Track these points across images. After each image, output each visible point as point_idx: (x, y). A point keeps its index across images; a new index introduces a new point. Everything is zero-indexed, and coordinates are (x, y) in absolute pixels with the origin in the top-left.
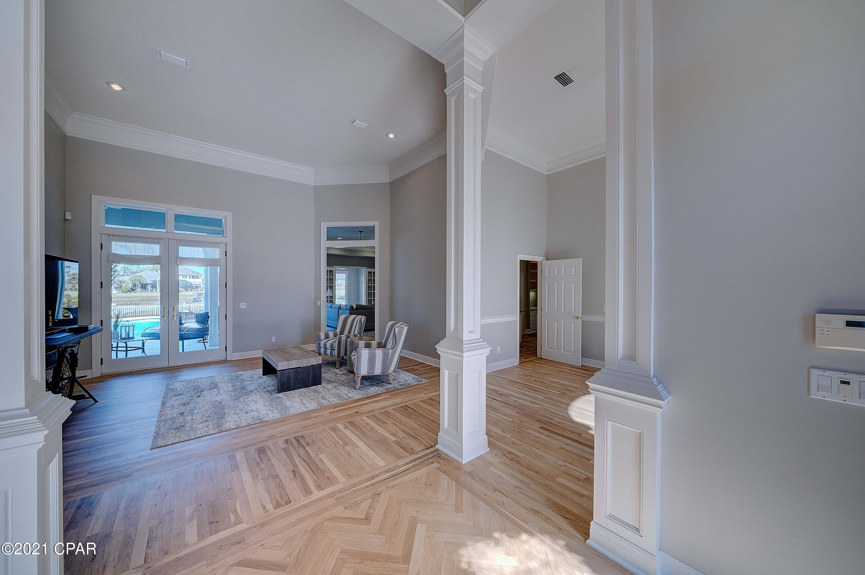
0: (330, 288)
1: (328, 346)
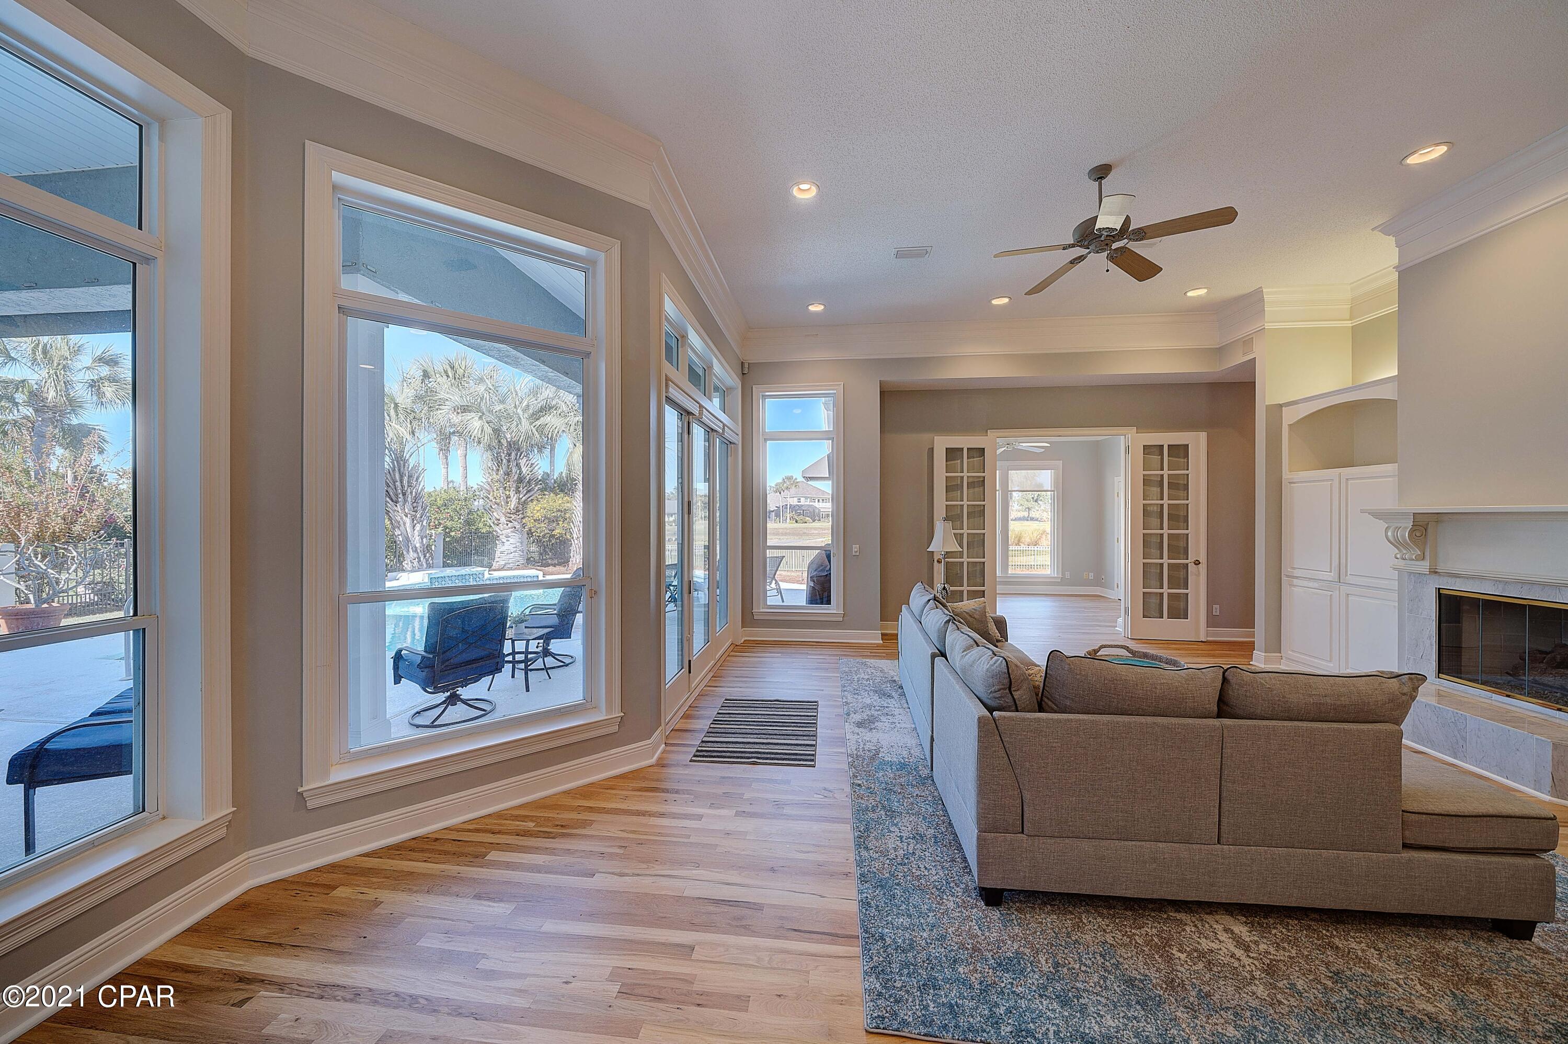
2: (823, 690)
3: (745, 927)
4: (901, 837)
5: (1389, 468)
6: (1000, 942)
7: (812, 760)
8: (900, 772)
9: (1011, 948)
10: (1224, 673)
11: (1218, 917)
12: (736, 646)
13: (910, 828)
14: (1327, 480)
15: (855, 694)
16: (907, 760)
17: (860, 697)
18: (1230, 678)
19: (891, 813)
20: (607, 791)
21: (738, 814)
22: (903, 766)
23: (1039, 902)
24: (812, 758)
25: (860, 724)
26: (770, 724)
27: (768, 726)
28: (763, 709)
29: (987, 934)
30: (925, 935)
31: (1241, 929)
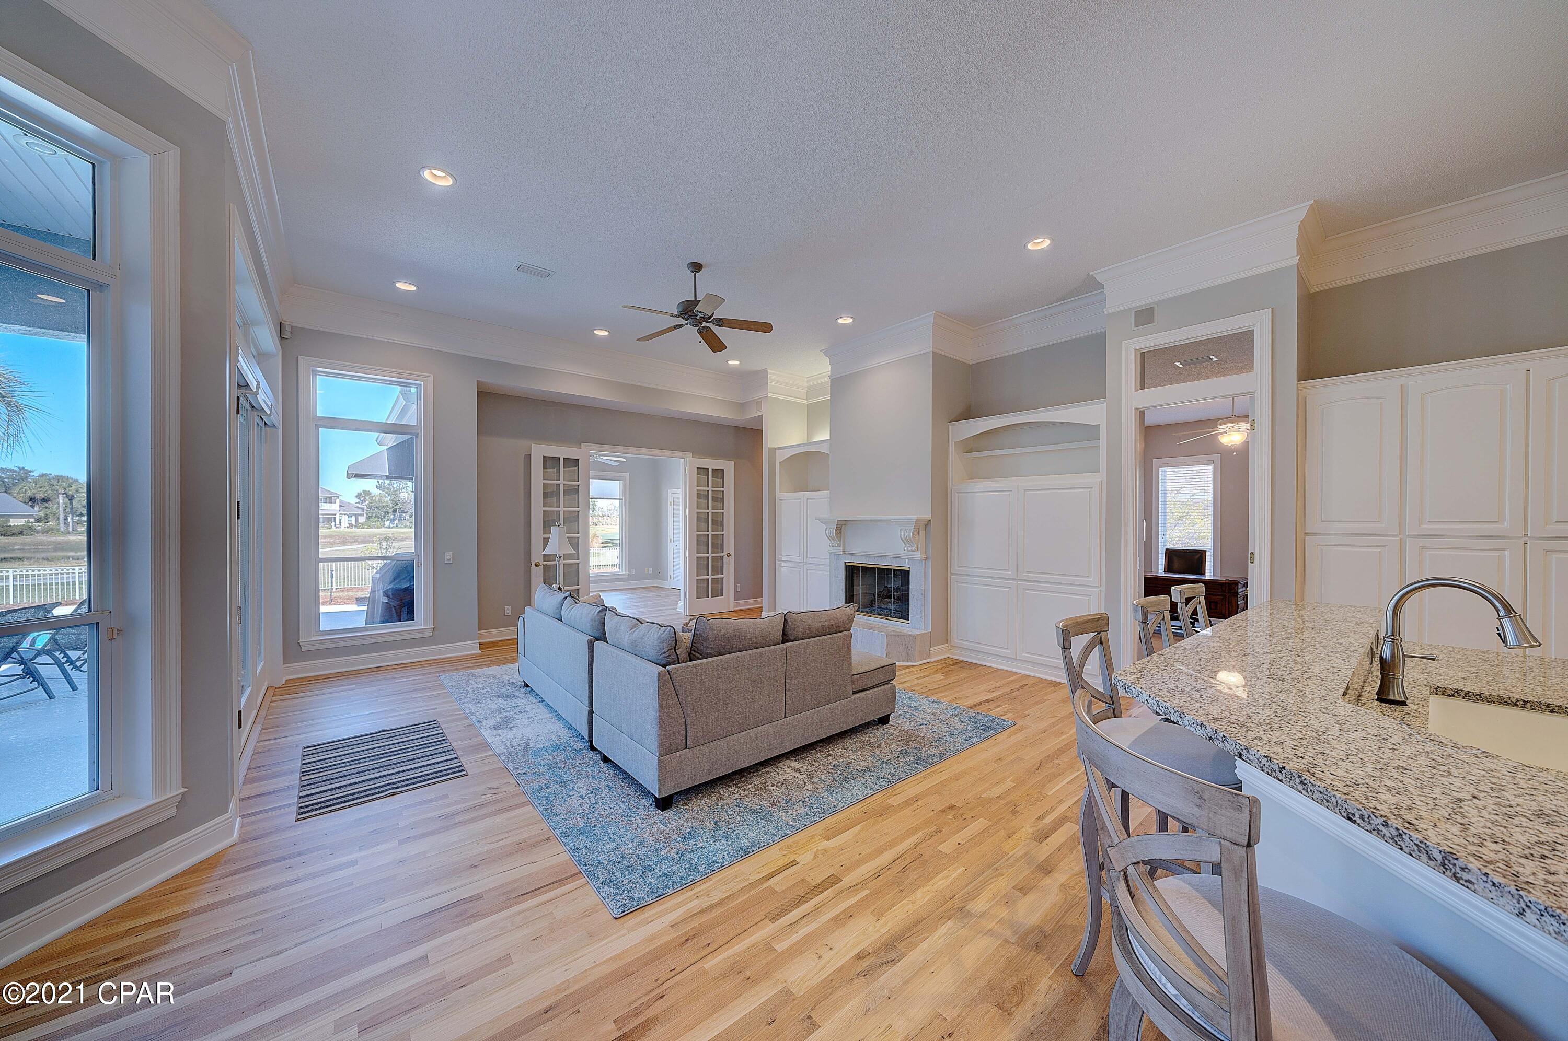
2: (436, 709)
3: (472, 916)
4: (581, 796)
5: (825, 493)
6: (680, 828)
7: (463, 770)
8: (556, 753)
9: (687, 827)
10: (785, 616)
11: (783, 763)
12: (276, 688)
13: (585, 788)
14: (798, 499)
15: (476, 703)
16: (558, 742)
17: (483, 705)
18: (787, 619)
19: (563, 783)
20: (173, 895)
21: (401, 842)
22: (556, 747)
23: (694, 795)
24: (461, 768)
25: (497, 727)
26: (388, 755)
27: (387, 757)
28: (369, 744)
29: (670, 826)
30: (630, 846)
31: (794, 764)
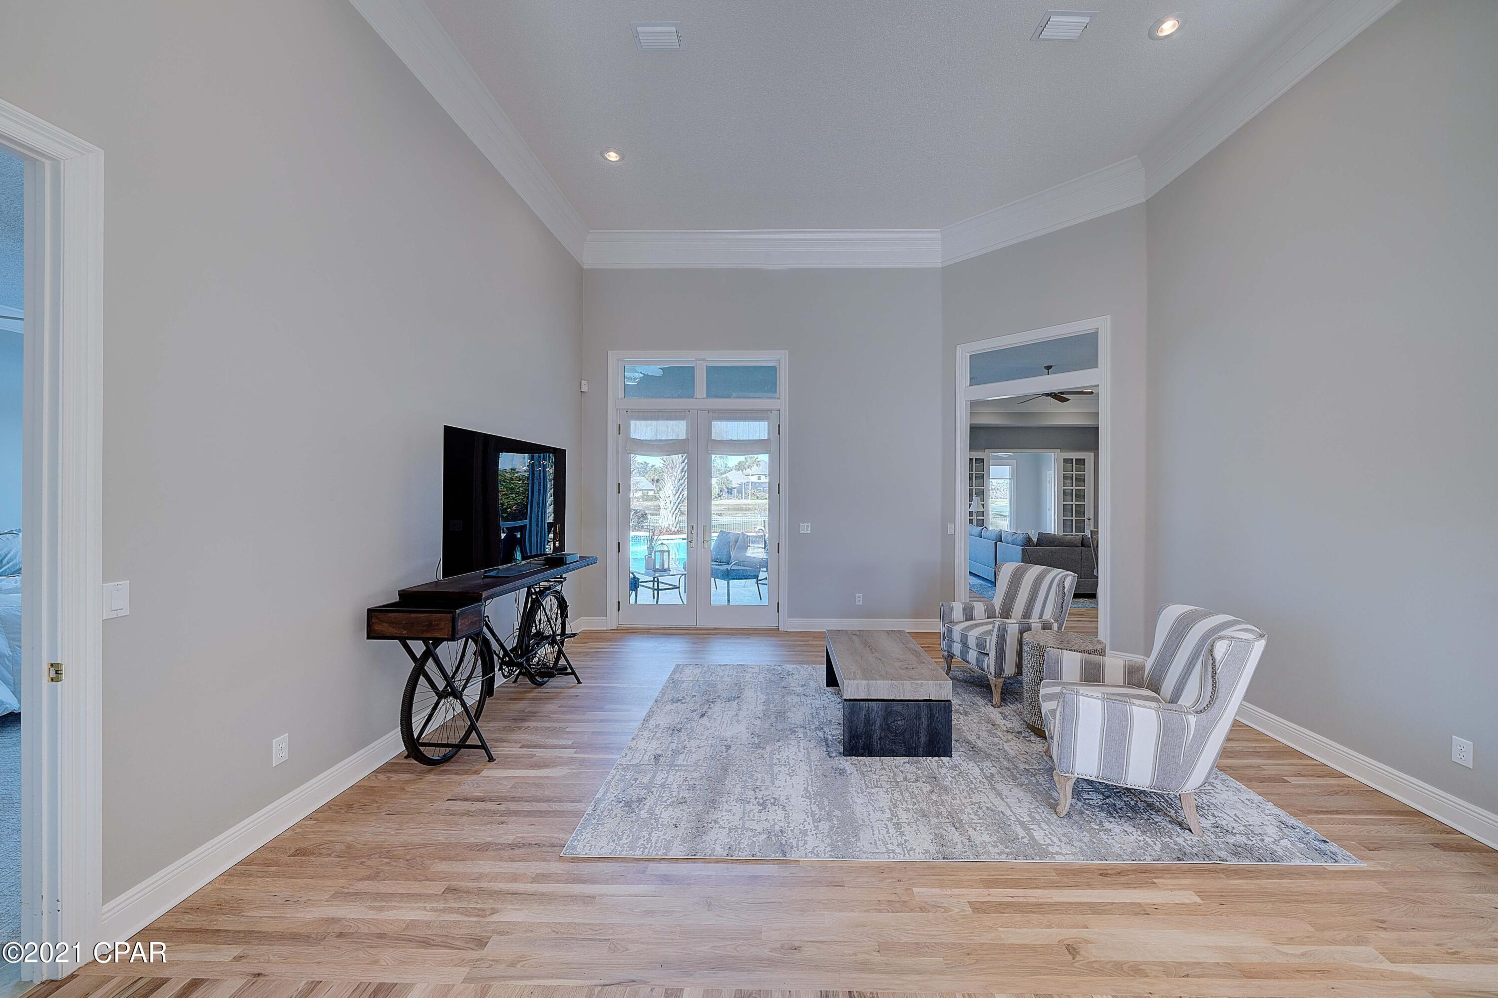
0: (977, 495)
1: (972, 642)
